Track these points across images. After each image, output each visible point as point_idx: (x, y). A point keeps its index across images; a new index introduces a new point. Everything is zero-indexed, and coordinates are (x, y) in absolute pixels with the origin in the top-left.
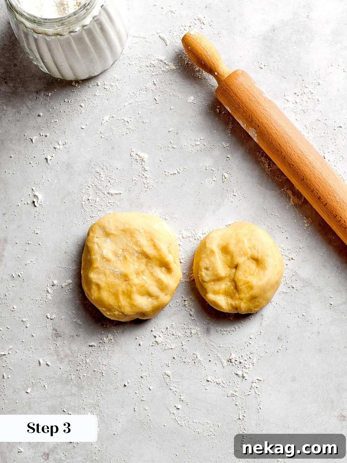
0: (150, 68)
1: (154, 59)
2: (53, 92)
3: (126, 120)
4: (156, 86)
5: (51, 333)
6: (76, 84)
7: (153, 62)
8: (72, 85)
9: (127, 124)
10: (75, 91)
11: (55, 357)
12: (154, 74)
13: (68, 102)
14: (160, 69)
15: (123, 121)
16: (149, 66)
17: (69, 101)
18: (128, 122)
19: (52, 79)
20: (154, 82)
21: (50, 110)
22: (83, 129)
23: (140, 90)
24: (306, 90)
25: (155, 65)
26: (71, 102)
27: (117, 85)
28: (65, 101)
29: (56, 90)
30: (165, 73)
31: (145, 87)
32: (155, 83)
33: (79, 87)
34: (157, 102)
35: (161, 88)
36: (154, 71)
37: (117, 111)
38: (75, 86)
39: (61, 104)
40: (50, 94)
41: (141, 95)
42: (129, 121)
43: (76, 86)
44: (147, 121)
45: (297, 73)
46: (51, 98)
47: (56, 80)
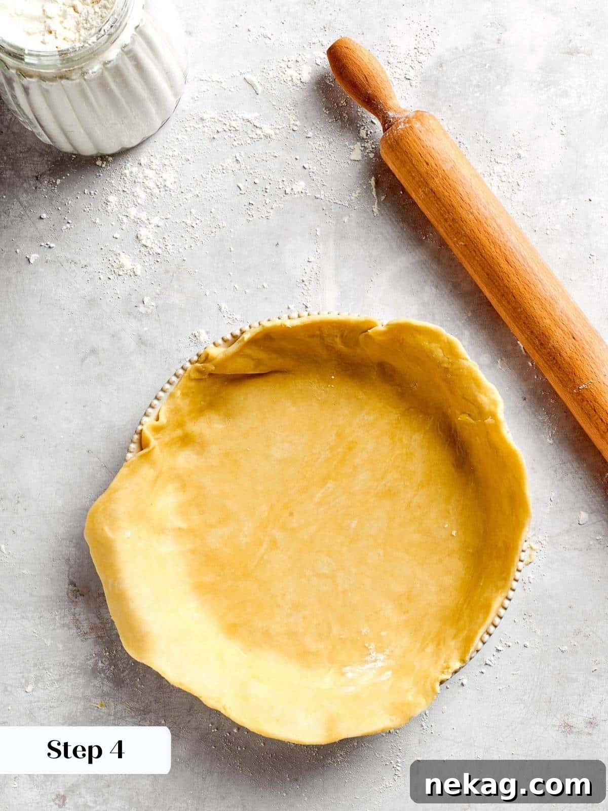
0: (229, 134)
1: (235, 117)
2: (64, 178)
3: (189, 222)
4: (239, 165)
5: (66, 590)
6: (103, 163)
7: (234, 124)
8: (96, 165)
9: (190, 230)
10: (101, 175)
11: (74, 631)
12: (235, 143)
13: (90, 193)
14: (246, 136)
15: (183, 224)
16: (227, 130)
17: (92, 192)
18: (193, 227)
19: (62, 155)
20: (236, 157)
21: (59, 208)
22: (116, 238)
23: (213, 171)
24: (498, 168)
25: (237, 129)
26: (95, 194)
27: (174, 164)
28: (84, 193)
29: (68, 175)
30: (254, 141)
31: (222, 166)
32: (238, 158)
33: (109, 168)
34: (241, 192)
35: (248, 167)
36: (235, 139)
37: (174, 208)
38: (101, 166)
39: (77, 198)
40: (59, 181)
41: (214, 180)
42: (194, 225)
43: (104, 166)
44: (225, 225)
45: (481, 138)
46: (61, 188)
47: (69, 155)
